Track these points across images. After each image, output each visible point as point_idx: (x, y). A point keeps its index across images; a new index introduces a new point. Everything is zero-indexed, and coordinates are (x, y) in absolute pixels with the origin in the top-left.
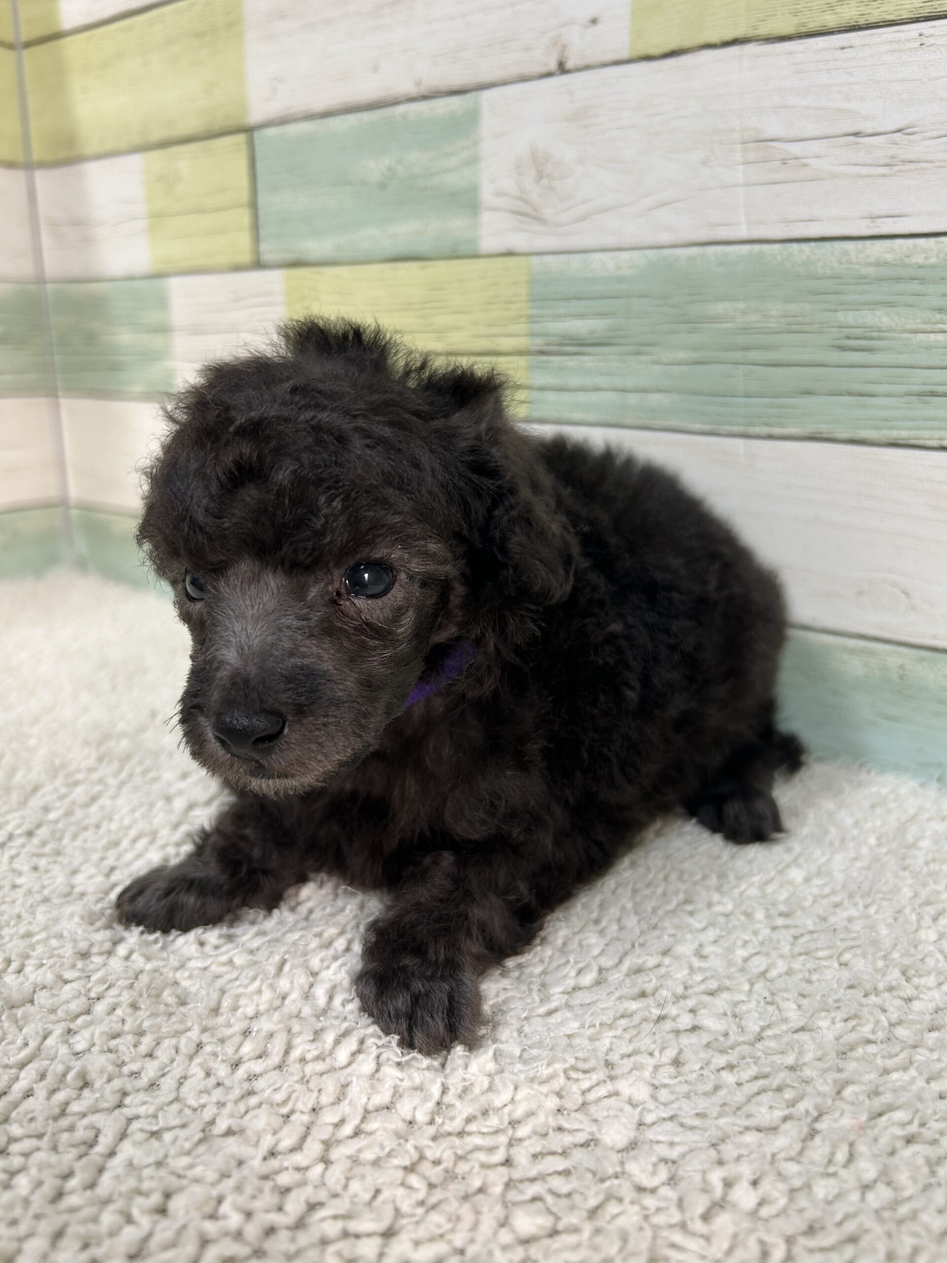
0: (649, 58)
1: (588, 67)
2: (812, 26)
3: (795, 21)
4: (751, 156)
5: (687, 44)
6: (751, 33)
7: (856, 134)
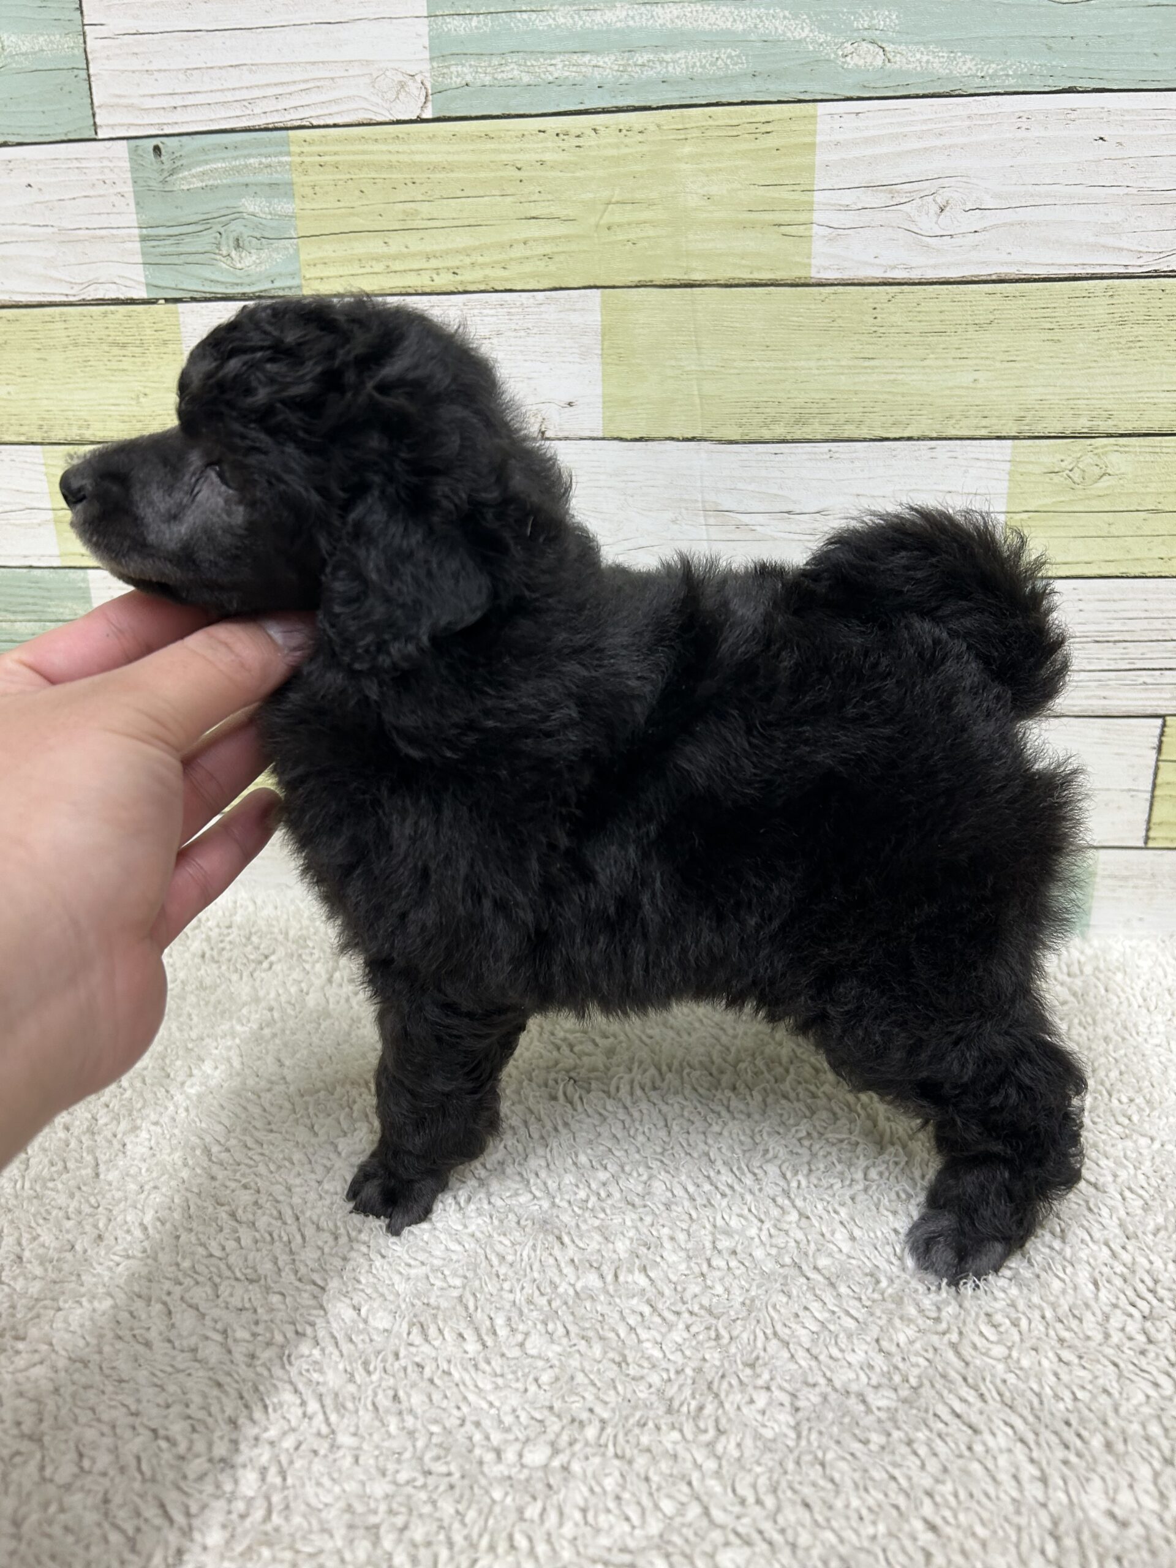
0: (621, 439)
1: (566, 439)
2: (753, 436)
3: (740, 430)
4: (712, 521)
5: (653, 435)
6: (706, 435)
7: (789, 512)
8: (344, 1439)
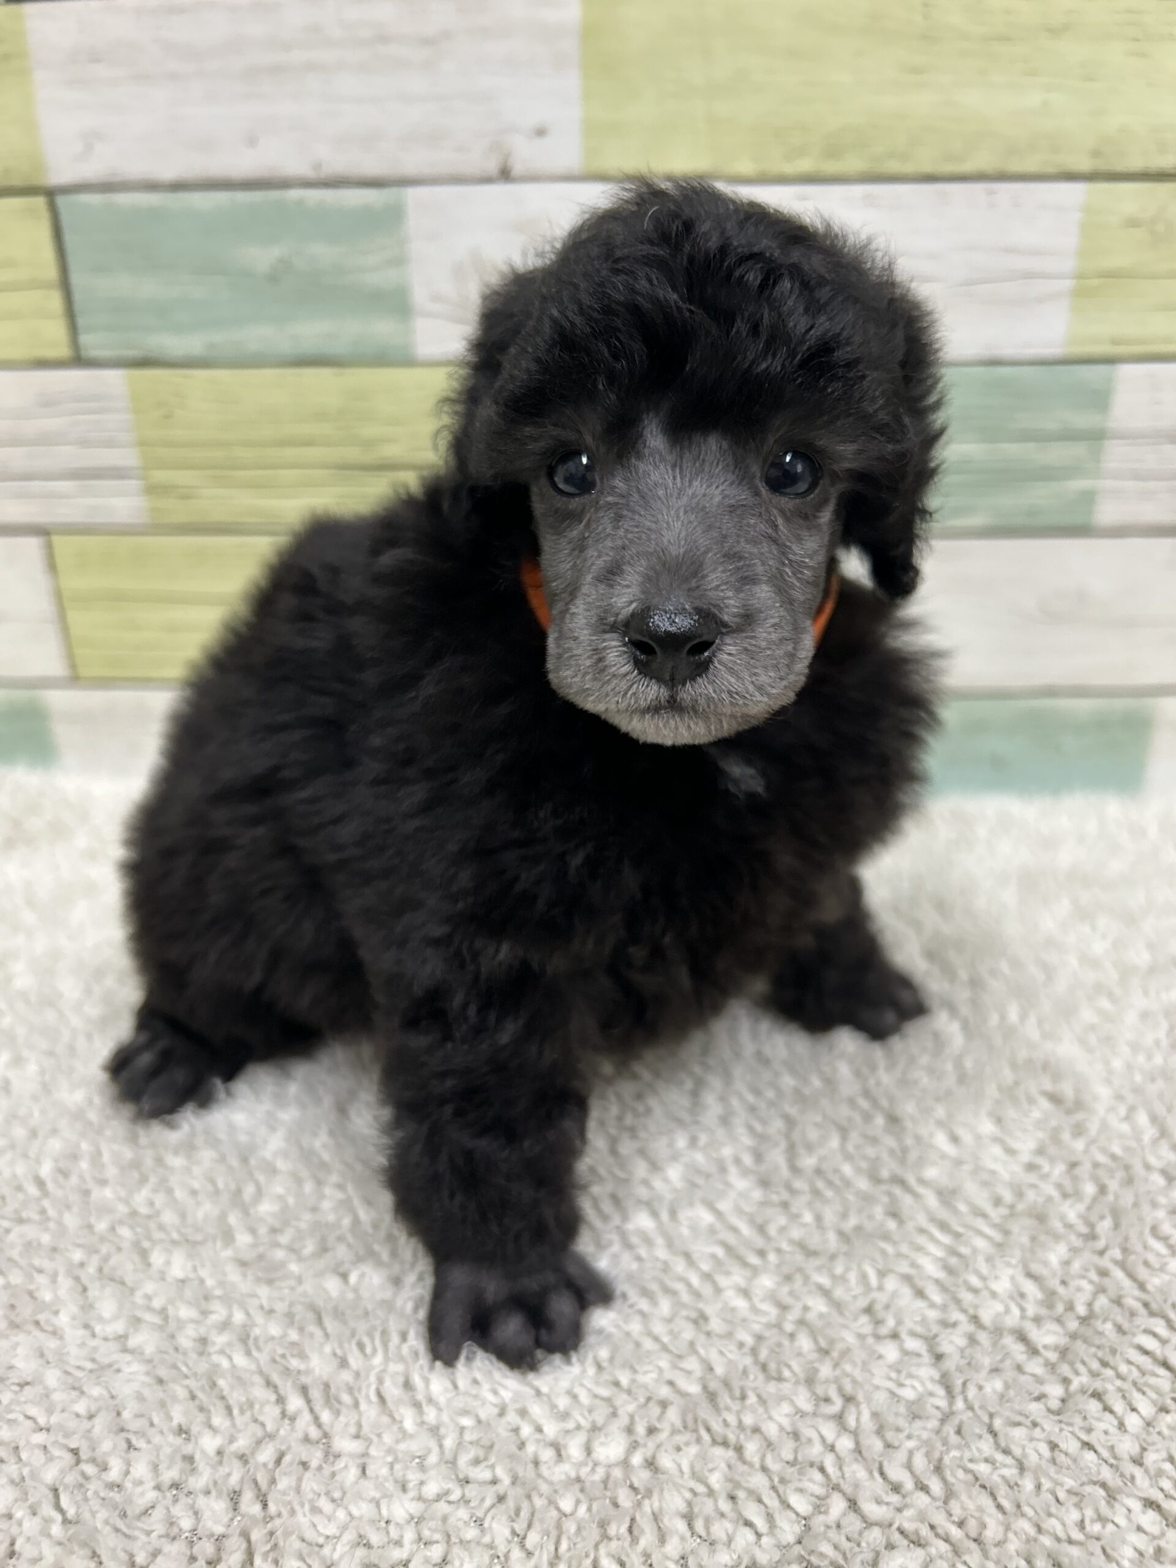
1: (537, 179)
8: (344, 1444)
